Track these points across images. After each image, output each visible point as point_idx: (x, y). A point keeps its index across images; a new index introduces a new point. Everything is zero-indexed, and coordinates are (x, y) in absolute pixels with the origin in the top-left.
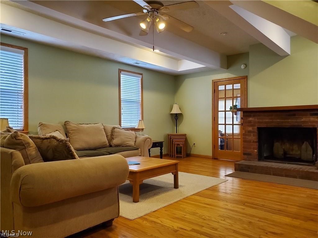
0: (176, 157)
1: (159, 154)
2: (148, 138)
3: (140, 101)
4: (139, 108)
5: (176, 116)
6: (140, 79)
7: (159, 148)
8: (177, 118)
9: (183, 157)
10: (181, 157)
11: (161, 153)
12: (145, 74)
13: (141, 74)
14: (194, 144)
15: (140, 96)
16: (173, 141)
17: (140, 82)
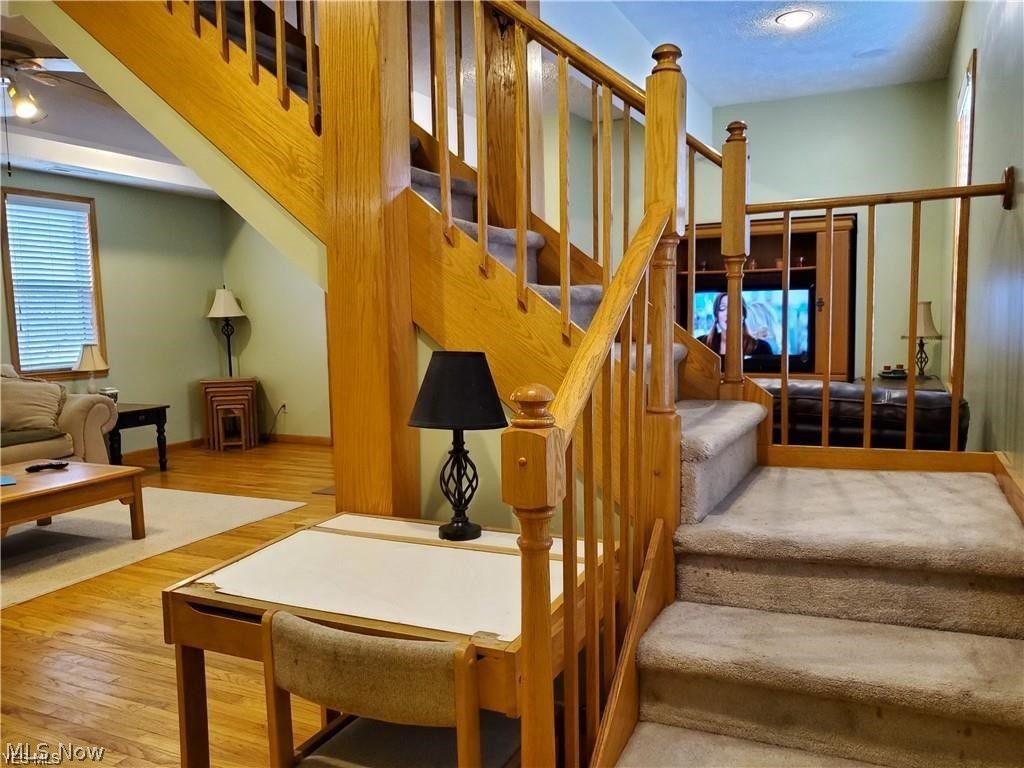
0: (222, 448)
1: (155, 445)
2: (99, 402)
3: (91, 285)
4: (90, 306)
5: (228, 325)
6: (86, 215)
7: (153, 428)
8: (230, 331)
9: (244, 447)
10: (240, 447)
11: (161, 440)
12: (102, 199)
13: (89, 200)
14: (284, 406)
15: (90, 269)
16: (212, 402)
17: (87, 225)
